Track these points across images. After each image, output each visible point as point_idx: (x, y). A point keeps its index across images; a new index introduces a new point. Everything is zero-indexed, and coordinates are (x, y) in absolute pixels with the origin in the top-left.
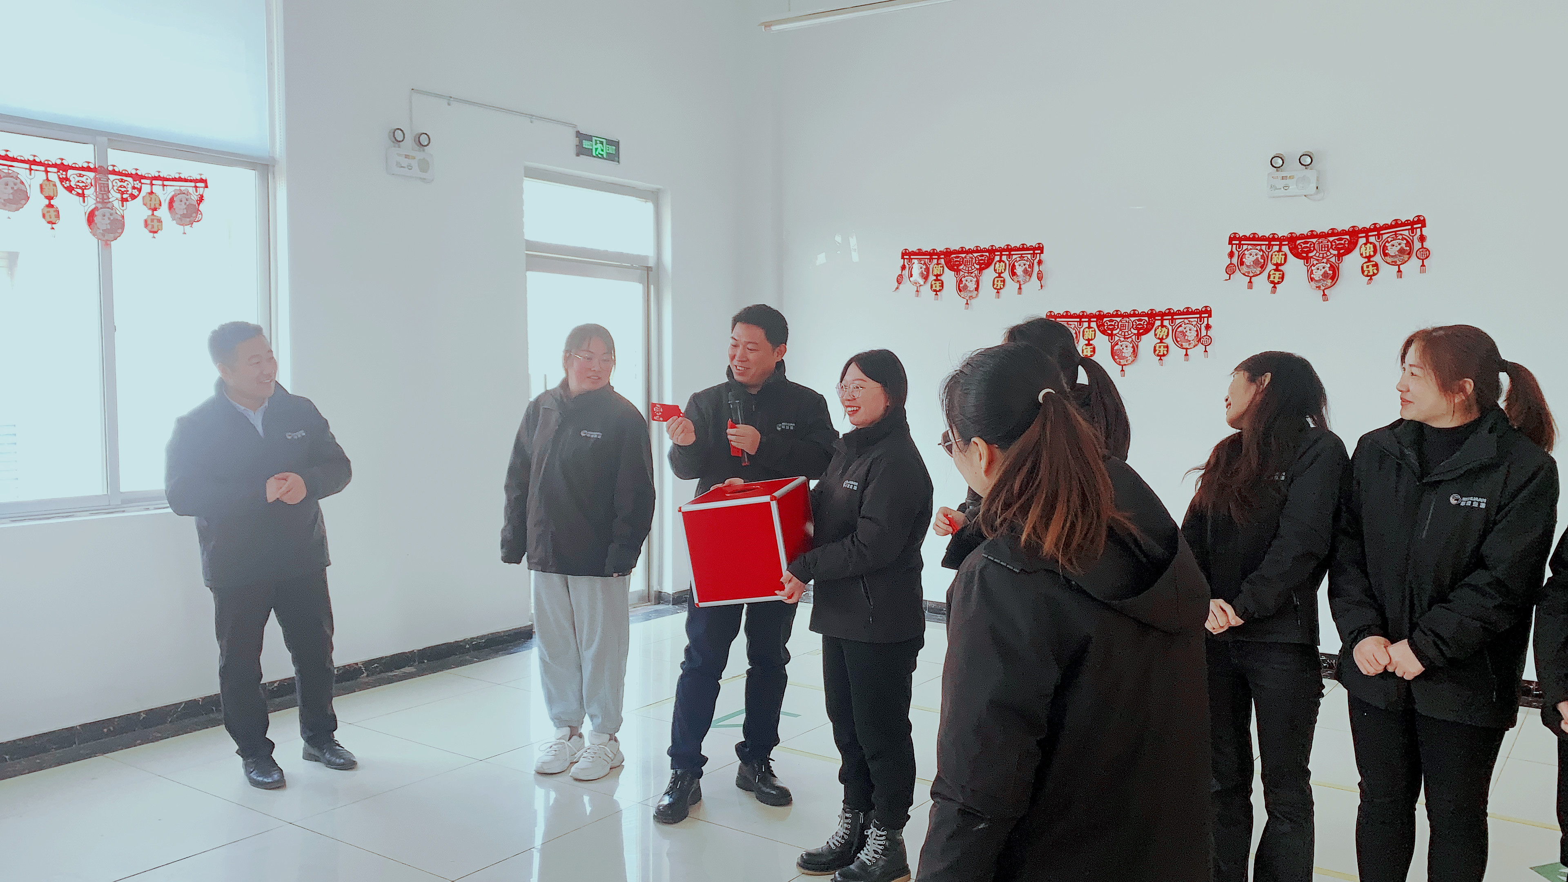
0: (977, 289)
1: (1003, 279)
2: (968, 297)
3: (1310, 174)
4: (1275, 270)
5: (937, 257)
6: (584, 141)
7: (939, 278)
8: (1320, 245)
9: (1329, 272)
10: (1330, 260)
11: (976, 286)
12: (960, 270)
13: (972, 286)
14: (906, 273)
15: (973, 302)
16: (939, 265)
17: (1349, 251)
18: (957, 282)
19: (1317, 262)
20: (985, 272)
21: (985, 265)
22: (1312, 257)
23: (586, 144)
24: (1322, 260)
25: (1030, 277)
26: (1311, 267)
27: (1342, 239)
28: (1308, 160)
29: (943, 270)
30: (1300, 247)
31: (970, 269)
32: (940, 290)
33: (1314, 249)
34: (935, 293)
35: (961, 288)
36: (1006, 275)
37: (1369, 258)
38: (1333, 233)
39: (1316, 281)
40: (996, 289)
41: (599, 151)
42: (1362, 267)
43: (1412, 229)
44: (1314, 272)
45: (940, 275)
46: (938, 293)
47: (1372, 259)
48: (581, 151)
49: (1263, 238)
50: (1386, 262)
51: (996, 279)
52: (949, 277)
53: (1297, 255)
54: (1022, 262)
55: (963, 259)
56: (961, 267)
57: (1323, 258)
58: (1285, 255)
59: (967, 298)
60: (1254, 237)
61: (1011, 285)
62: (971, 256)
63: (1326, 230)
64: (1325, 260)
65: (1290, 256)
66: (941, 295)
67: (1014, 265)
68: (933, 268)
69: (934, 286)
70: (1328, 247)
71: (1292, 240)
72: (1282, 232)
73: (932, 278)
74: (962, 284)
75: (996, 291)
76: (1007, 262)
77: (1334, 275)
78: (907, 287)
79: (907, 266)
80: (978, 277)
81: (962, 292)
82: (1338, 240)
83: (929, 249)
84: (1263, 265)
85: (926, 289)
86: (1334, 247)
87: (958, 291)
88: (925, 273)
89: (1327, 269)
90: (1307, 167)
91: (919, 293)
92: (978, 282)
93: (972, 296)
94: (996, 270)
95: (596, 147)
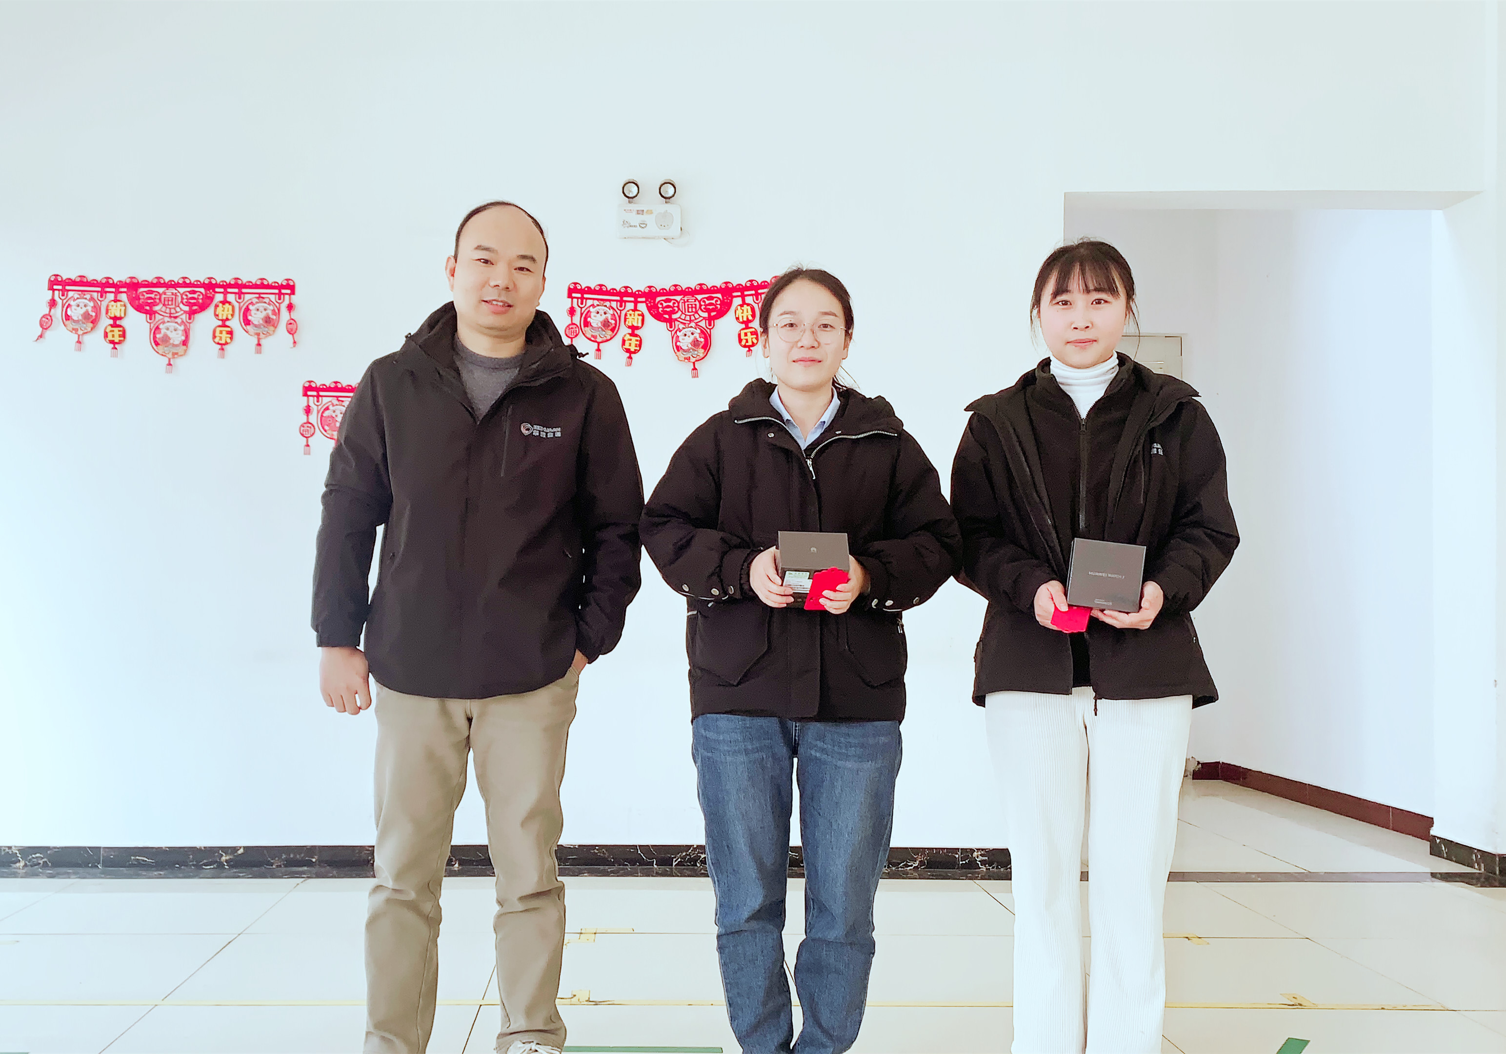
0: (185, 343)
1: (229, 329)
2: (171, 354)
3: (673, 209)
4: (630, 335)
5: (113, 290)
7: (118, 322)
8: (686, 304)
9: (699, 339)
10: (699, 324)
11: (183, 338)
12: (155, 312)
13: (177, 337)
14: (57, 312)
15: (178, 362)
16: (119, 303)
17: (721, 313)
18: (151, 330)
19: (684, 327)
20: (200, 317)
21: (197, 307)
22: (676, 320)
24: (689, 324)
25: (276, 327)
26: (676, 332)
27: (712, 298)
28: (670, 191)
29: (125, 310)
30: (660, 306)
31: (173, 311)
32: (120, 343)
33: (679, 309)
34: (112, 346)
35: (158, 340)
36: (235, 323)
37: (747, 323)
38: (701, 289)
39: (684, 351)
40: (218, 344)
42: (739, 335)
44: (680, 339)
45: (120, 318)
46: (117, 346)
47: (750, 325)
49: (613, 292)
51: (218, 329)
52: (136, 322)
53: (658, 317)
54: (261, 306)
55: (160, 295)
56: (156, 308)
57: (691, 321)
58: (642, 315)
59: (170, 356)
60: (601, 290)
61: (243, 339)
62: (174, 291)
63: (693, 285)
64: (693, 324)
65: (648, 317)
66: (122, 351)
67: (247, 309)
68: (108, 306)
69: (110, 335)
70: (696, 308)
71: (650, 295)
72: (639, 285)
73: (105, 322)
74: (160, 333)
75: (219, 346)
76: (236, 305)
77: (705, 343)
78: (61, 335)
79: (59, 302)
80: (188, 324)
81: (159, 347)
82: (708, 299)
83: (99, 277)
84: (614, 328)
85: (96, 340)
86: (703, 307)
87: (153, 344)
88: (94, 314)
89: (697, 336)
90: (667, 200)
91: (82, 345)
92: (187, 333)
93: (177, 354)
94: (218, 315)
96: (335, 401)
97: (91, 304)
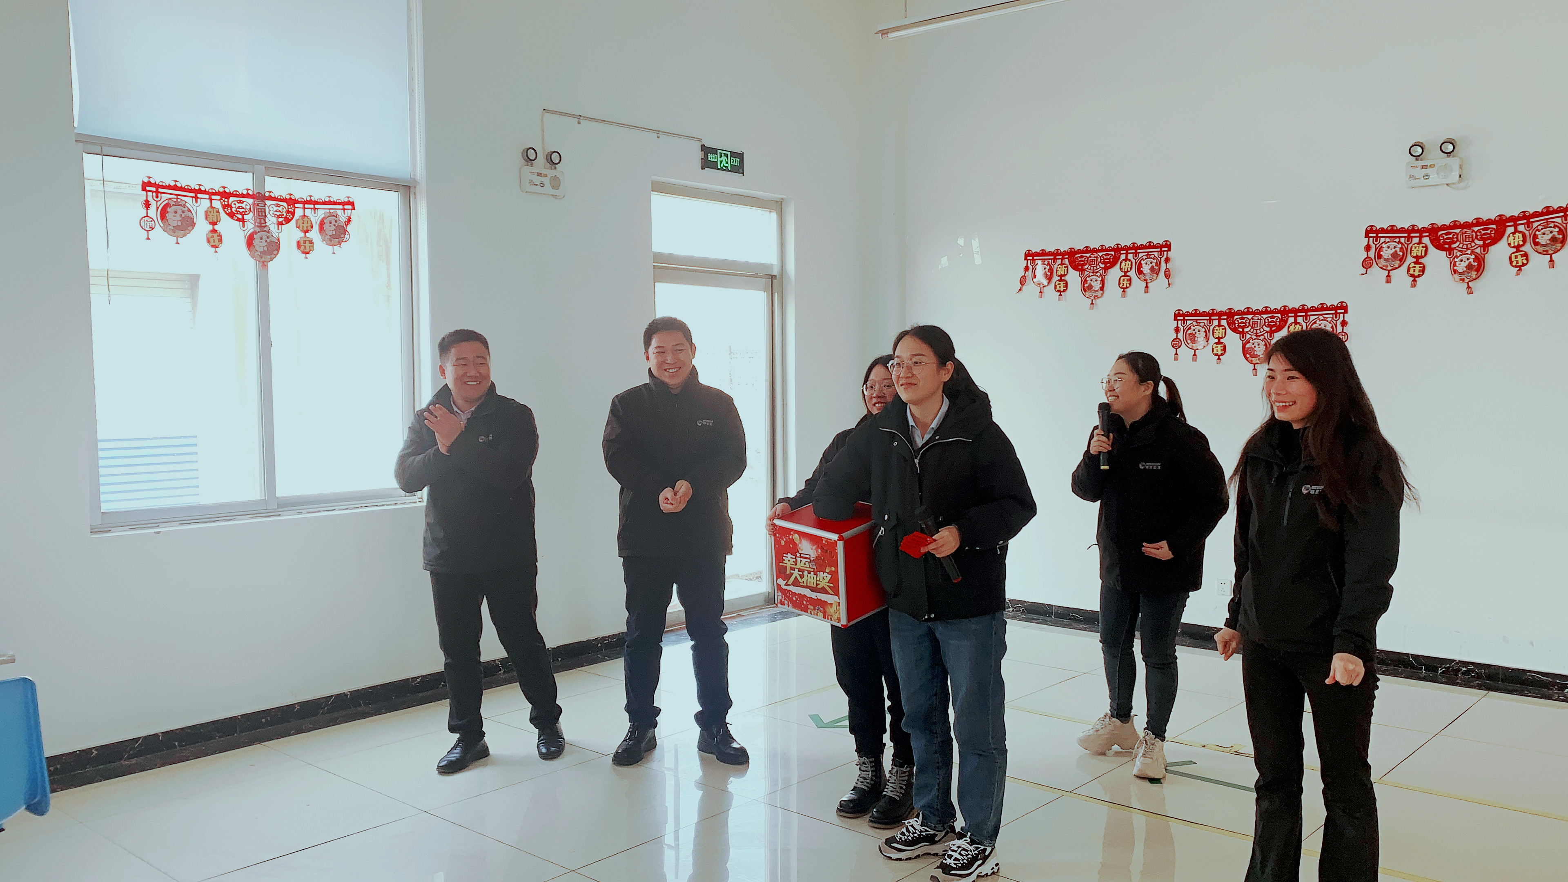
0: (1102, 288)
2: (1093, 297)
3: (1453, 162)
4: (1415, 263)
5: (1061, 257)
6: (709, 154)
7: (1063, 278)
8: (1464, 235)
9: (1474, 263)
10: (1474, 251)
11: (1101, 285)
12: (1085, 270)
13: (1097, 285)
14: (1029, 274)
15: (1097, 301)
16: (1063, 266)
17: (1495, 240)
18: (1082, 282)
19: (1461, 254)
20: (1111, 271)
21: (1110, 264)
22: (1455, 248)
23: (711, 157)
24: (1466, 251)
25: (1158, 274)
26: (1454, 258)
27: (1487, 229)
28: (1450, 147)
29: (1067, 270)
30: (1442, 238)
31: (1095, 268)
32: (1064, 291)
33: (1457, 240)
34: (1059, 293)
35: (1086, 288)
36: (1132, 274)
37: (1518, 248)
38: (1478, 222)
39: (1460, 273)
40: (1121, 288)
41: (724, 162)
42: (1510, 258)
43: (1565, 217)
44: (1457, 264)
45: (1065, 275)
46: (1062, 293)
47: (1521, 249)
48: (707, 164)
49: (1402, 230)
50: (1537, 251)
51: (1122, 278)
52: (1074, 277)
53: (1439, 247)
54: (1149, 261)
55: (1088, 258)
56: (1085, 267)
57: (1467, 249)
58: (1426, 247)
60: (1392, 229)
61: (1138, 283)
62: (1096, 255)
63: (1470, 219)
64: (1469, 252)
65: (1431, 248)
66: (1065, 296)
67: (1140, 264)
68: (1057, 268)
69: (1058, 286)
70: (1472, 237)
71: (1433, 231)
72: (1423, 224)
73: (1056, 278)
74: (1087, 283)
75: (1122, 290)
76: (1133, 261)
77: (1479, 266)
78: (1031, 288)
79: (1030, 267)
80: (1103, 276)
81: (1087, 292)
82: (1483, 229)
83: (1052, 249)
84: (1402, 258)
85: (1050, 290)
86: (1479, 237)
87: (1083, 291)
88: (1049, 274)
89: (1472, 260)
90: (1449, 155)
91: (1043, 294)
92: (1103, 281)
93: (1097, 296)
94: (1122, 269)
95: (721, 159)
96: (1195, 324)
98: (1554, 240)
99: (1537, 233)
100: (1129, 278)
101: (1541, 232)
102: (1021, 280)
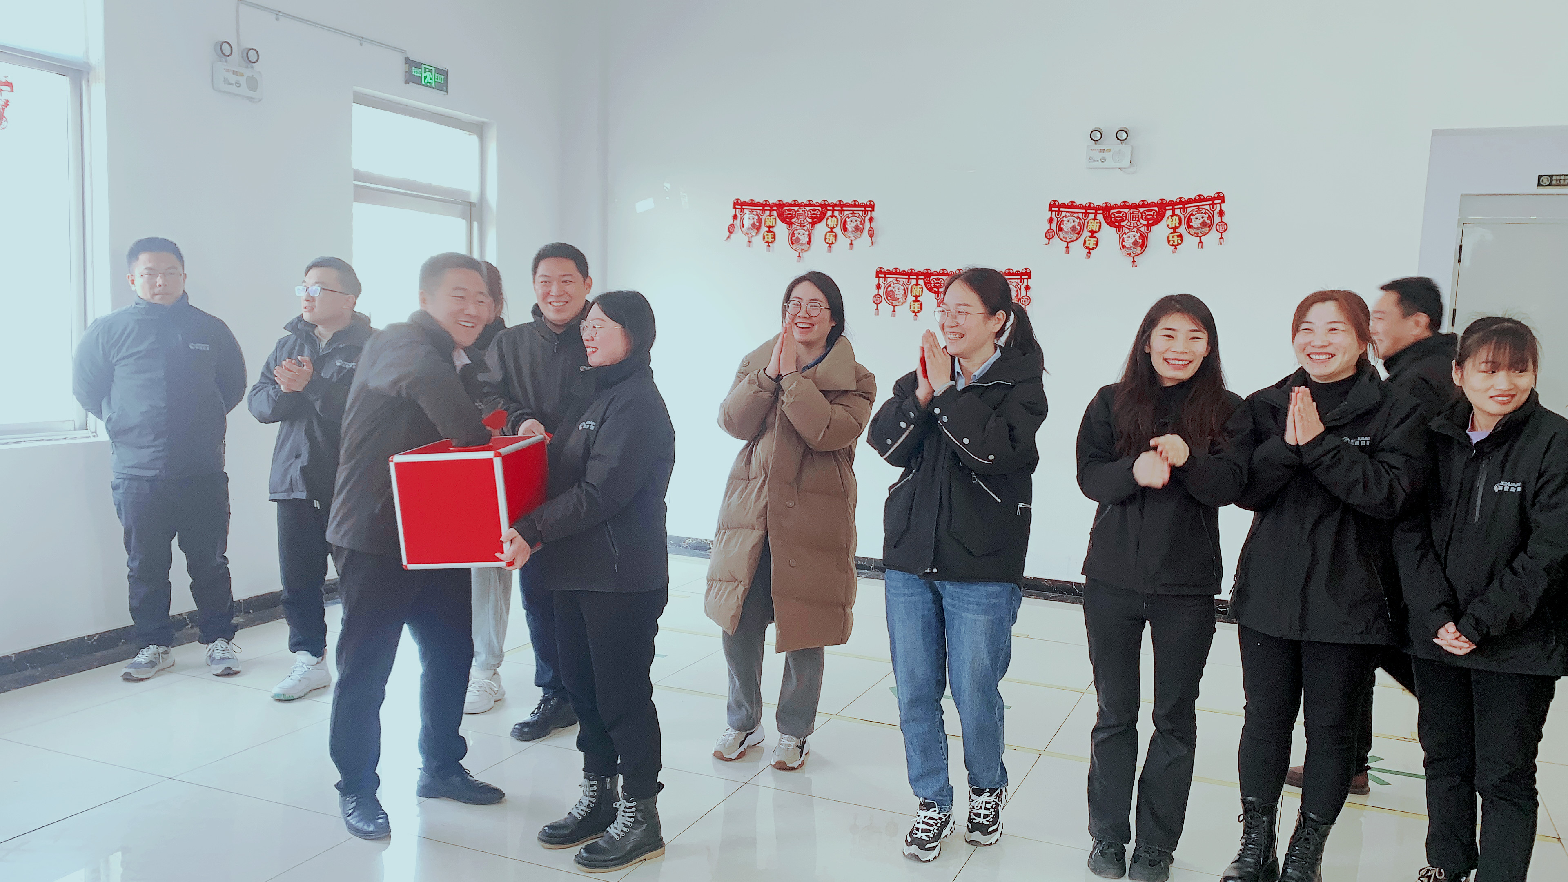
0: (809, 242)
2: (800, 249)
3: (1125, 148)
4: (1090, 237)
5: (769, 208)
6: (413, 68)
7: (771, 229)
8: (1132, 215)
9: (1138, 240)
10: (1140, 229)
11: (808, 240)
12: (793, 223)
13: (804, 239)
14: (737, 223)
15: (805, 255)
16: (772, 217)
17: (1157, 221)
18: (789, 234)
19: (1129, 231)
20: (818, 226)
21: (817, 220)
22: (1124, 226)
23: (415, 72)
24: (1132, 229)
25: (862, 233)
26: (1123, 235)
27: (1151, 211)
28: (1124, 135)
29: (776, 222)
30: (1113, 216)
31: (802, 222)
32: (772, 242)
33: (1126, 219)
34: (767, 244)
35: (793, 240)
36: (838, 230)
37: (1175, 229)
38: (1144, 204)
39: (1127, 248)
40: (828, 243)
41: (428, 78)
42: (1168, 237)
43: (1213, 205)
44: (1125, 240)
45: (773, 227)
46: (770, 244)
47: (1177, 230)
48: (411, 79)
49: (1080, 207)
50: (1190, 233)
51: (828, 234)
52: (781, 229)
53: (1111, 224)
54: (853, 219)
55: (796, 212)
56: (793, 220)
57: (1134, 227)
58: (1100, 223)
59: (800, 251)
60: (1072, 206)
61: (843, 241)
62: (804, 209)
63: (1137, 201)
64: (1135, 230)
65: (1104, 224)
66: (773, 247)
67: (845, 221)
68: (765, 219)
69: (766, 237)
70: (1138, 217)
71: (1106, 209)
72: (1098, 202)
73: (764, 229)
74: (794, 236)
75: (828, 245)
76: (839, 218)
77: (1143, 243)
78: (739, 237)
79: (739, 216)
80: (810, 231)
81: (794, 245)
82: (1148, 211)
83: (761, 201)
84: (1080, 231)
85: (758, 240)
86: (1144, 217)
87: (790, 243)
88: (757, 224)
89: (1137, 238)
90: (1122, 142)
91: (751, 243)
92: (810, 236)
93: (804, 249)
94: (828, 225)
95: (425, 75)
96: (895, 281)
97: (757, 218)
98: (1204, 224)
99: (1192, 217)
100: (834, 234)
101: (1194, 217)
102: (729, 228)
